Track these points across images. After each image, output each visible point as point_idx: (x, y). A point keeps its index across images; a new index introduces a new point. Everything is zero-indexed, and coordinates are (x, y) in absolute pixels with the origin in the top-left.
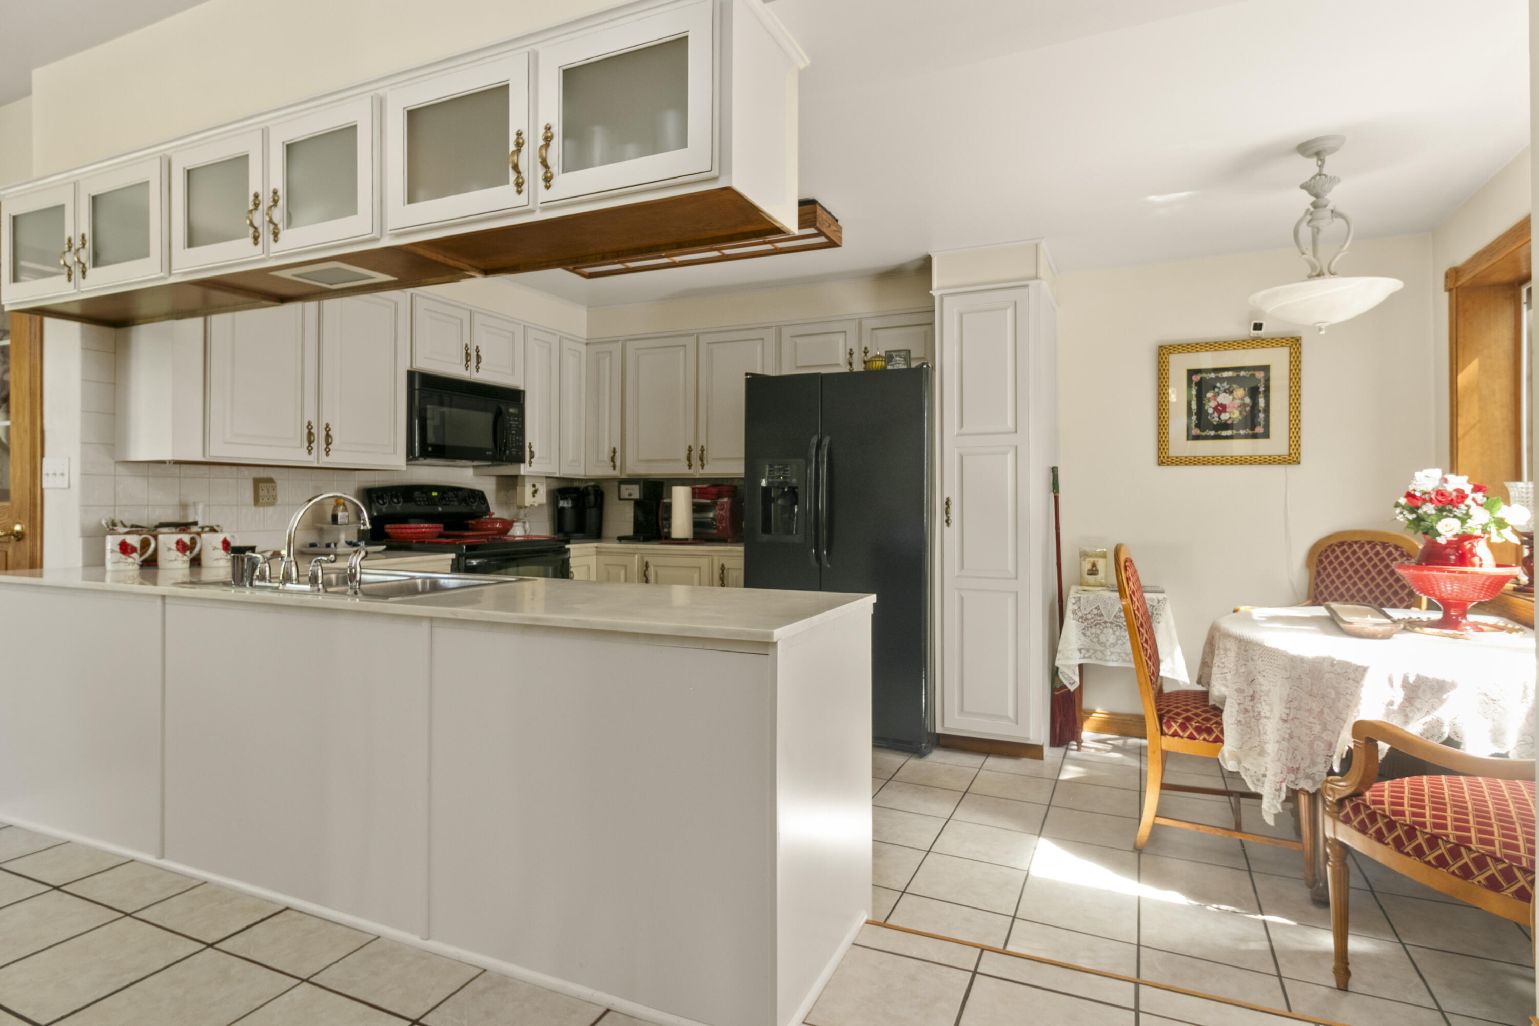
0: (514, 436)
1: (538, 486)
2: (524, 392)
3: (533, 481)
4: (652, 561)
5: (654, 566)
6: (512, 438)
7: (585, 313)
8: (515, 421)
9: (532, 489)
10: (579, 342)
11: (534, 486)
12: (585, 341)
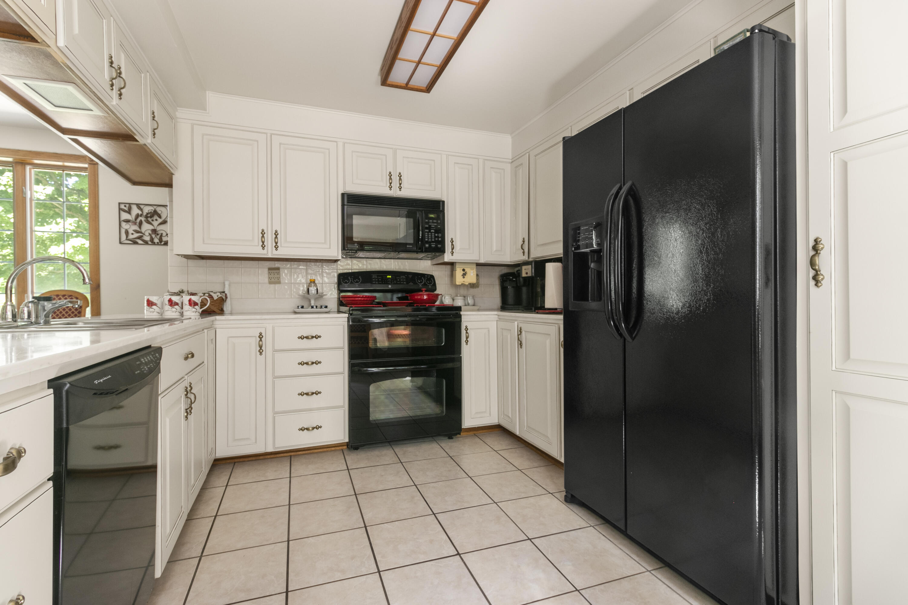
0: (433, 234)
1: (466, 270)
2: (443, 202)
3: (463, 267)
4: (525, 327)
5: (525, 331)
6: (431, 235)
7: (511, 139)
8: (433, 223)
9: (462, 272)
10: (506, 162)
11: (464, 270)
12: (511, 161)
